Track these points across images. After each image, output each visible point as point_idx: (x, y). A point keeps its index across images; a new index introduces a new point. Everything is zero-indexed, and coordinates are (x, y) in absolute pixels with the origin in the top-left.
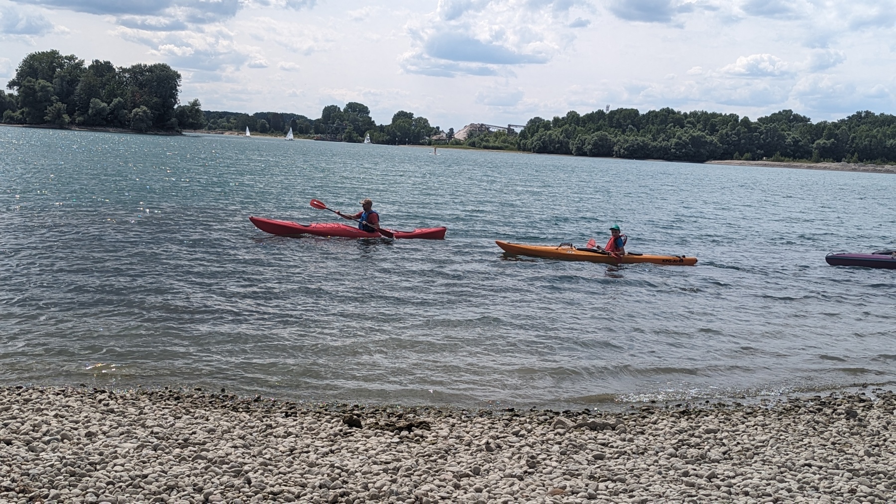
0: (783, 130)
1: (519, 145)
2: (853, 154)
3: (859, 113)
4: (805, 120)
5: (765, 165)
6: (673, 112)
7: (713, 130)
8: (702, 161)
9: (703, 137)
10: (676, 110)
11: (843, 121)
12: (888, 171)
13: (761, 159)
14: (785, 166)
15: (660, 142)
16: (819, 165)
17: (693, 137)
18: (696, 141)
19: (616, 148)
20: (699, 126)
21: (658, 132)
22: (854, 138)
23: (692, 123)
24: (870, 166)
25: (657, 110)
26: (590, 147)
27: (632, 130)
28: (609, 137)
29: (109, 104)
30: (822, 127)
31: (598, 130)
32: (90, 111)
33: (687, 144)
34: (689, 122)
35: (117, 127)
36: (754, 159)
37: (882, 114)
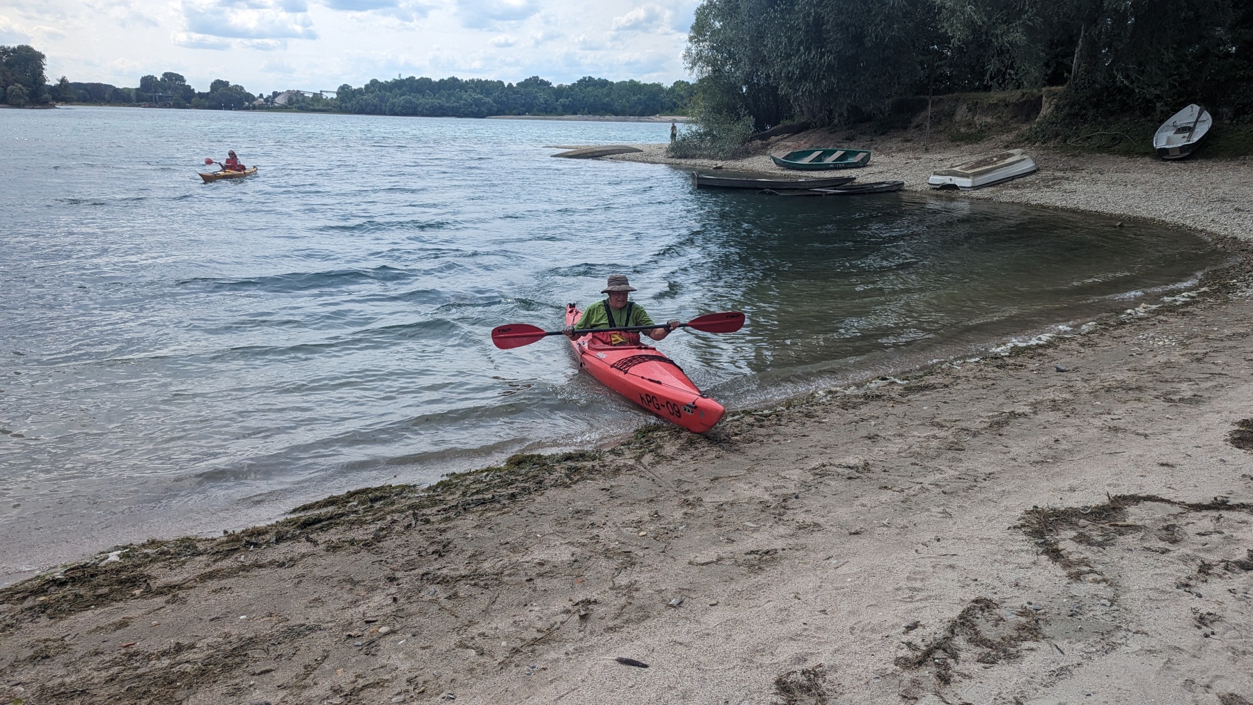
0: (536, 92)
1: (341, 107)
2: (584, 109)
3: (585, 78)
4: (548, 84)
5: (529, 119)
6: (457, 80)
7: (488, 94)
8: (483, 117)
9: (481, 99)
10: (459, 79)
11: (574, 84)
12: (608, 120)
13: (524, 114)
14: (541, 119)
15: (451, 103)
16: (563, 117)
17: (475, 99)
18: (477, 103)
19: (419, 109)
20: (478, 91)
21: (449, 95)
22: (584, 97)
23: (472, 88)
24: (597, 117)
25: (446, 79)
26: (399, 108)
27: (430, 95)
28: (414, 100)
30: (561, 90)
31: (402, 95)
33: (471, 105)
34: (470, 88)
36: (519, 115)
37: (599, 79)
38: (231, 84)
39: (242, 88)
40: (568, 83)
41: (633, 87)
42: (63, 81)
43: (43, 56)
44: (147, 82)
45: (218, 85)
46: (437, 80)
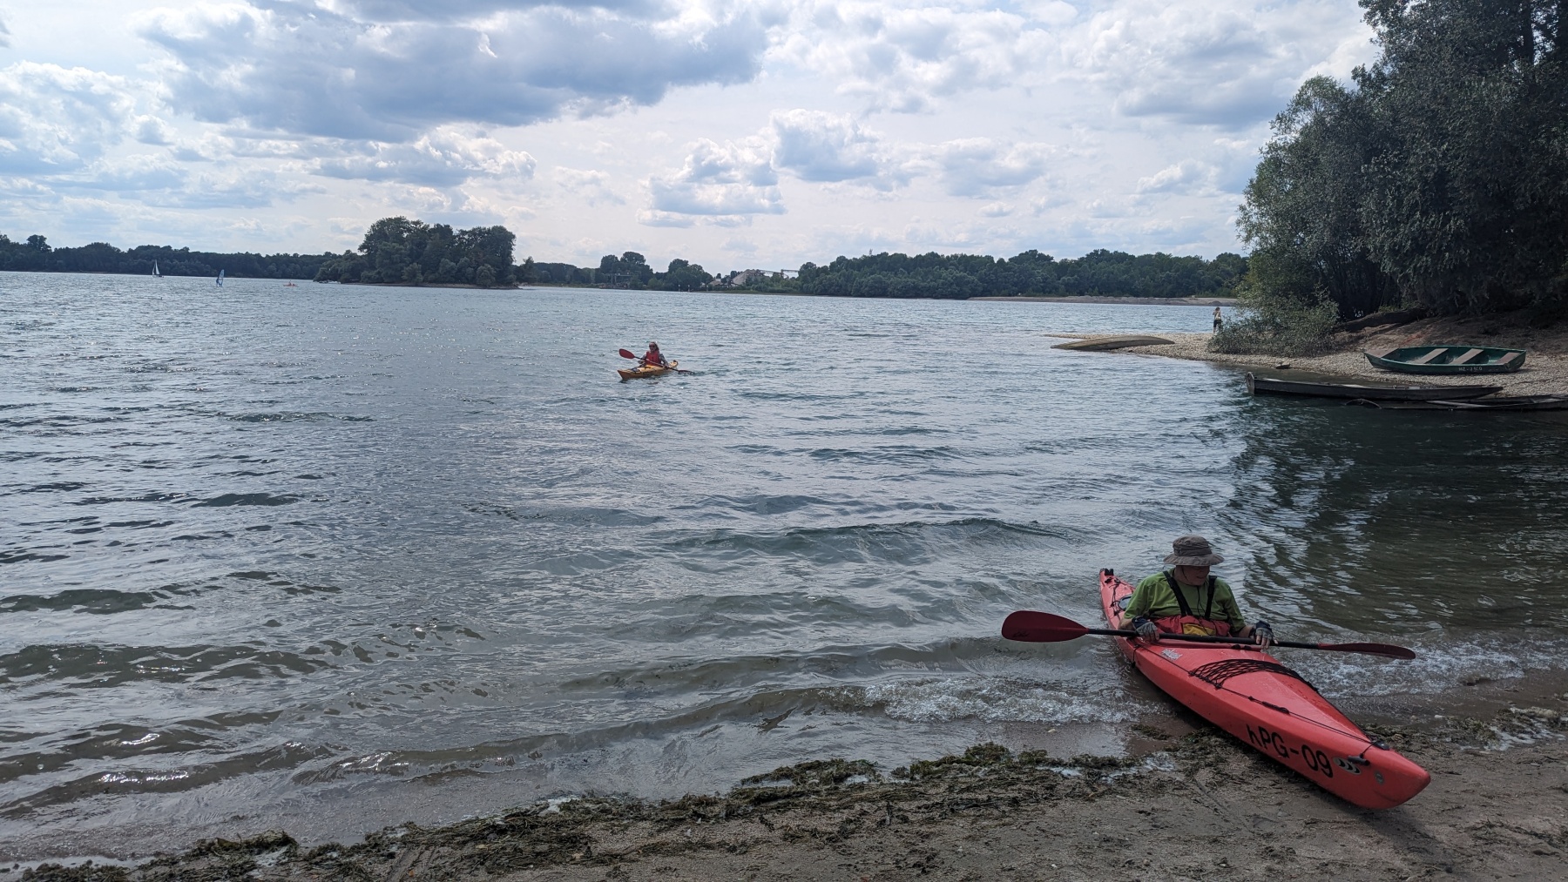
0: (1033, 269)
1: (802, 288)
2: (1093, 288)
3: (1096, 251)
4: (1048, 258)
5: (1021, 300)
6: (937, 256)
7: (973, 271)
8: (965, 298)
9: (964, 277)
10: (940, 254)
11: (1082, 259)
12: (1124, 302)
13: (1016, 295)
14: (1037, 301)
15: (928, 283)
16: (1067, 298)
17: (957, 277)
18: (959, 282)
19: (890, 289)
20: (961, 268)
21: (926, 273)
22: (1094, 274)
23: (955, 265)
24: (1110, 298)
25: (923, 254)
26: (867, 289)
27: (903, 273)
28: (884, 279)
29: (457, 263)
30: (1065, 265)
31: (872, 274)
32: (441, 269)
33: (952, 284)
34: (951, 264)
35: (464, 283)
36: (1010, 295)
37: (1116, 252)
38: (690, 264)
39: (700, 268)
40: (1073, 257)
41: (1161, 261)
42: (529, 261)
43: (514, 237)
44: (608, 262)
45: (678, 265)
46: (913, 256)
